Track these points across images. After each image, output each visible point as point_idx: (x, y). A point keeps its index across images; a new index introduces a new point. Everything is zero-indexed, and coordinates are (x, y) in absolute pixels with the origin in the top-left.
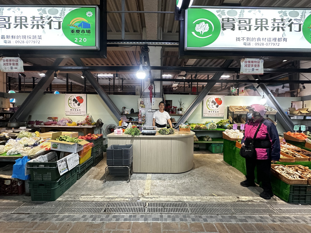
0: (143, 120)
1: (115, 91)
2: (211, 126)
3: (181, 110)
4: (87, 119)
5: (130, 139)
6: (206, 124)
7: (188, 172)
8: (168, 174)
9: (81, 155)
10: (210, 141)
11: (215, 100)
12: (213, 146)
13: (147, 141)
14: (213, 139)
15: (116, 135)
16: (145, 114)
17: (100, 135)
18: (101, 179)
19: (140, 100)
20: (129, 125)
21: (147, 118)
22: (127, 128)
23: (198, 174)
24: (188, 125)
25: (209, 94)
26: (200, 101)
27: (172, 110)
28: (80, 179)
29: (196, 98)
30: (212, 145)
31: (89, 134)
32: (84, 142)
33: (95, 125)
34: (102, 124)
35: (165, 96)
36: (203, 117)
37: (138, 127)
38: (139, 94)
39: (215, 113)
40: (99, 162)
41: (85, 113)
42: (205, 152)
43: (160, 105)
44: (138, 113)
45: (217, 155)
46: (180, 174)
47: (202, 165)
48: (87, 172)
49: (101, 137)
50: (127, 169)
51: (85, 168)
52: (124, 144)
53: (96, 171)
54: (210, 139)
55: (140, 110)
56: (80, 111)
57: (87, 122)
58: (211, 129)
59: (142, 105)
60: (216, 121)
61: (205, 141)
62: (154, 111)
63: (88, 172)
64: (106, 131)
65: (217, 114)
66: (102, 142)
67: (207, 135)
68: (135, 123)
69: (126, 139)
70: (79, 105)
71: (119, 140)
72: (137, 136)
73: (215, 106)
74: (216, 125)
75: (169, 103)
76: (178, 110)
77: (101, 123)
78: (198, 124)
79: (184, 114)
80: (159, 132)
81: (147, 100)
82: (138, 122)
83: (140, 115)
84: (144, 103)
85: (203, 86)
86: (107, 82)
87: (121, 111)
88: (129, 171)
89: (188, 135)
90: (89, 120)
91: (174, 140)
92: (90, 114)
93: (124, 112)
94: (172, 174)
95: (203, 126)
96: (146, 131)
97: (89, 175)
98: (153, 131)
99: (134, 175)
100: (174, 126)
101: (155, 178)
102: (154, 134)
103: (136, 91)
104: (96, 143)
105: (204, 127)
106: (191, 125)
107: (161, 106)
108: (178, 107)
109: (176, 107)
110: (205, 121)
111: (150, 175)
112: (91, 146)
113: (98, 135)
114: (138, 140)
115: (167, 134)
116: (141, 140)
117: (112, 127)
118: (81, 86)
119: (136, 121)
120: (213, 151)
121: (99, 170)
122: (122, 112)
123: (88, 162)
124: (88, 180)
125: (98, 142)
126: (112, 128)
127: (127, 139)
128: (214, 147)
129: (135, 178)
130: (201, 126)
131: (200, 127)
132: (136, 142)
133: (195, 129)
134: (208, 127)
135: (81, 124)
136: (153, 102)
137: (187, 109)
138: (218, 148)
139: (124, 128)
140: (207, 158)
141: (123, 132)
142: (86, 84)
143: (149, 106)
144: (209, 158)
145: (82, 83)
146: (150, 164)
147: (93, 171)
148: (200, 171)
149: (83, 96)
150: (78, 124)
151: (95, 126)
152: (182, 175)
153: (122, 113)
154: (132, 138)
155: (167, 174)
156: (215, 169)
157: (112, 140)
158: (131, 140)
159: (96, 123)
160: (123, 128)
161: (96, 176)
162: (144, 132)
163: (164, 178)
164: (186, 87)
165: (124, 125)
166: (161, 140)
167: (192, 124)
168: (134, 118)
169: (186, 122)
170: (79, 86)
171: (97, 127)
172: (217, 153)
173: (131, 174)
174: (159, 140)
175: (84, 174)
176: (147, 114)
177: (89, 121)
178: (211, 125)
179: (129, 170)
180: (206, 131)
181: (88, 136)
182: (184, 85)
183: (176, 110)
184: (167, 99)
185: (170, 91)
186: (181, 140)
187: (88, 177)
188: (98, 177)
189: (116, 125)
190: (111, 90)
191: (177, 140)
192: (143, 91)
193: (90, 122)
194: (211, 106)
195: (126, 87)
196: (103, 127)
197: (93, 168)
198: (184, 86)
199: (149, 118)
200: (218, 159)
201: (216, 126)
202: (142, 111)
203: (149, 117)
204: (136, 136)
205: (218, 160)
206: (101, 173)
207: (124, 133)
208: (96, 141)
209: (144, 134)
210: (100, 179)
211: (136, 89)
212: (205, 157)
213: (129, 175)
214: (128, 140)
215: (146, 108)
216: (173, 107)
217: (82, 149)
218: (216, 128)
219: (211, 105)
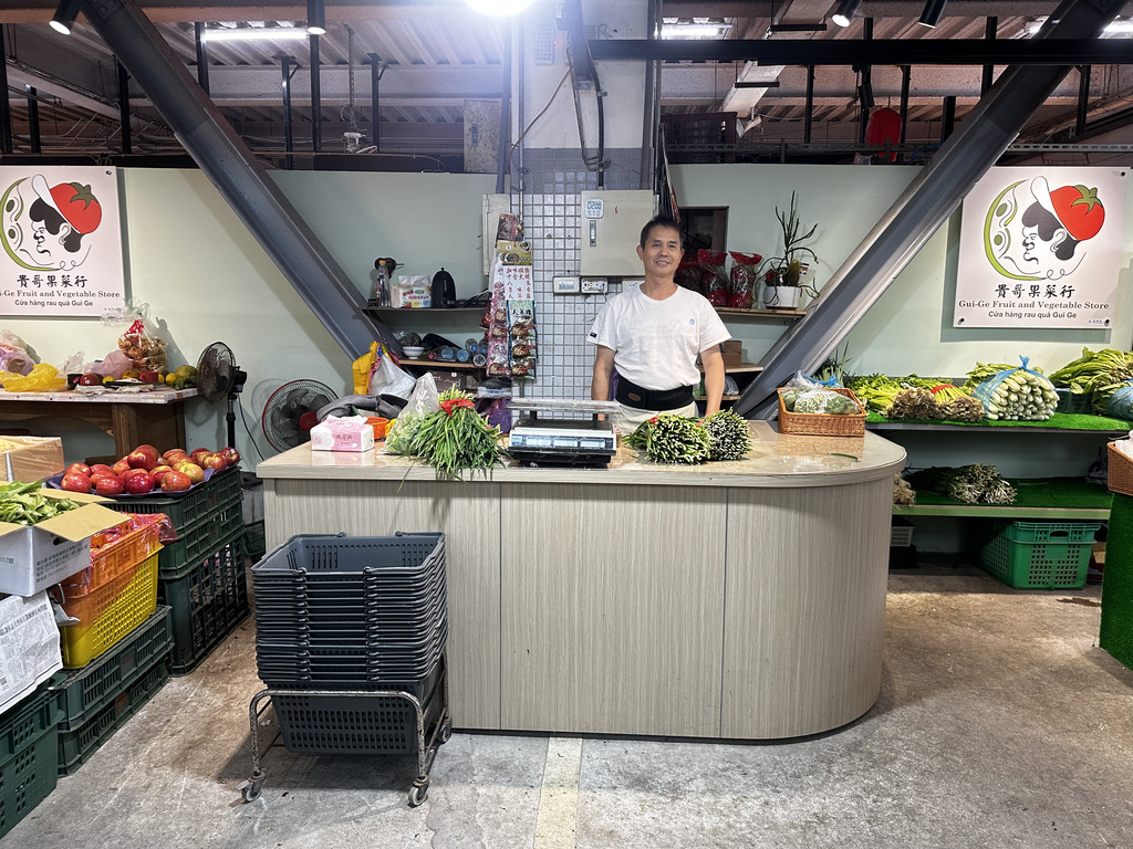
0: (518, 352)
1: (327, 150)
2: (1014, 397)
3: (791, 276)
4: (134, 341)
5: (425, 495)
6: (976, 379)
7: (849, 736)
8: (699, 748)
9: (76, 608)
10: (1001, 503)
11: (1048, 205)
12: (1022, 538)
13: (544, 506)
14: (1025, 489)
15: (330, 460)
16: (531, 315)
17: (217, 460)
18: (227, 774)
19: (498, 207)
20: (420, 395)
21: (549, 339)
22: (404, 414)
23: (918, 747)
24: (839, 385)
25: (1010, 160)
26: (940, 212)
27: (722, 281)
28: (85, 768)
29: (907, 192)
30: (1009, 532)
31: (137, 455)
32: (86, 519)
33: (189, 383)
34: (240, 377)
35: (678, 177)
36: (953, 330)
37: (484, 405)
38: (492, 164)
39: (1042, 297)
40: (216, 644)
41: (121, 302)
42: (953, 580)
43: (649, 244)
44: (481, 303)
45: (1048, 602)
46: (786, 748)
47: (945, 683)
48: (131, 712)
49: (229, 472)
50: (403, 710)
51: (113, 691)
52: (384, 531)
53: (195, 710)
54: (1002, 493)
55: (496, 279)
56: (86, 289)
57: (136, 366)
58: (1012, 421)
59: (508, 246)
60: (1049, 359)
61: (963, 503)
62: (597, 286)
63: (141, 714)
64: (269, 428)
65: (1060, 311)
66: (237, 508)
67: (976, 461)
68: (463, 372)
69: (393, 494)
70: (72, 244)
71: (343, 500)
72: (479, 475)
73: (1045, 250)
74: (1049, 385)
75: (701, 227)
76: (772, 279)
77: (225, 373)
78: (912, 380)
79: (811, 306)
80: (638, 441)
81: (549, 211)
82: (483, 370)
83: (500, 316)
84: (528, 232)
85: (950, 100)
86: (266, 88)
87: (366, 287)
88: (421, 726)
89: (853, 466)
90: (145, 354)
91: (751, 508)
92: (152, 308)
93: (386, 295)
94: (732, 749)
95: (957, 393)
96: (538, 438)
97: (144, 736)
98: (590, 439)
99: (454, 744)
100: (734, 395)
101: (606, 777)
102: (599, 460)
103: (468, 141)
104: (189, 514)
105: (960, 403)
106: (862, 391)
107: (653, 252)
108: (772, 253)
109: (757, 259)
110: (963, 359)
111: (572, 748)
112: (150, 539)
113: (202, 456)
114: (486, 502)
115: (695, 462)
116: (507, 503)
117: (304, 401)
118: (100, 119)
119: (470, 360)
120: (1020, 576)
121: (218, 701)
122: (374, 292)
123: (135, 647)
124: (134, 774)
125: (202, 507)
126: (304, 408)
127: (403, 494)
128: (1029, 550)
129: (461, 773)
130: (940, 399)
131: (932, 403)
132: (468, 519)
133: (892, 417)
134: (992, 403)
135: (96, 379)
136: (593, 226)
137: (835, 276)
138: (1056, 553)
139: (386, 407)
140: (979, 624)
141: (380, 438)
142: (133, 102)
143: (560, 255)
144: (989, 630)
145: (101, 97)
146: (571, 668)
147: (177, 705)
148: (935, 729)
149: (98, 180)
150: (71, 378)
151: (190, 392)
152: (803, 754)
153: (374, 302)
154: (442, 489)
155: (689, 747)
156: (1046, 714)
157: (293, 502)
158: (430, 501)
159: (193, 372)
160: (382, 414)
161: (194, 745)
162: (530, 443)
163: (668, 778)
164: (818, 119)
165: (385, 384)
166: (649, 505)
167: (871, 379)
168: (460, 339)
169: (826, 364)
170: (84, 114)
171: (201, 396)
172: (1049, 590)
173: (439, 742)
174: (634, 505)
175: (115, 728)
176: (549, 308)
177: (146, 359)
178: (1016, 387)
179: (421, 718)
180: (972, 432)
181: (134, 464)
182: (804, 101)
183: (751, 283)
184: (693, 201)
185: (710, 139)
186: (800, 508)
187: (135, 752)
188: (204, 755)
189: (336, 383)
190: (297, 140)
191: (768, 503)
192: (515, 139)
193: (158, 363)
194: (1017, 250)
195: (401, 119)
196: (244, 397)
197: (174, 686)
198: (810, 105)
199: (559, 340)
200: (1059, 632)
201: (1053, 395)
202: (514, 290)
203: (559, 329)
204: (466, 475)
205: (1060, 641)
206: (231, 724)
207: (385, 447)
208: (187, 498)
209: (523, 457)
210: (216, 770)
211: (467, 127)
212: (957, 616)
213: (423, 756)
214: (409, 503)
215: (538, 265)
216: (730, 262)
217: (82, 562)
218: (1049, 414)
219: (1017, 239)
